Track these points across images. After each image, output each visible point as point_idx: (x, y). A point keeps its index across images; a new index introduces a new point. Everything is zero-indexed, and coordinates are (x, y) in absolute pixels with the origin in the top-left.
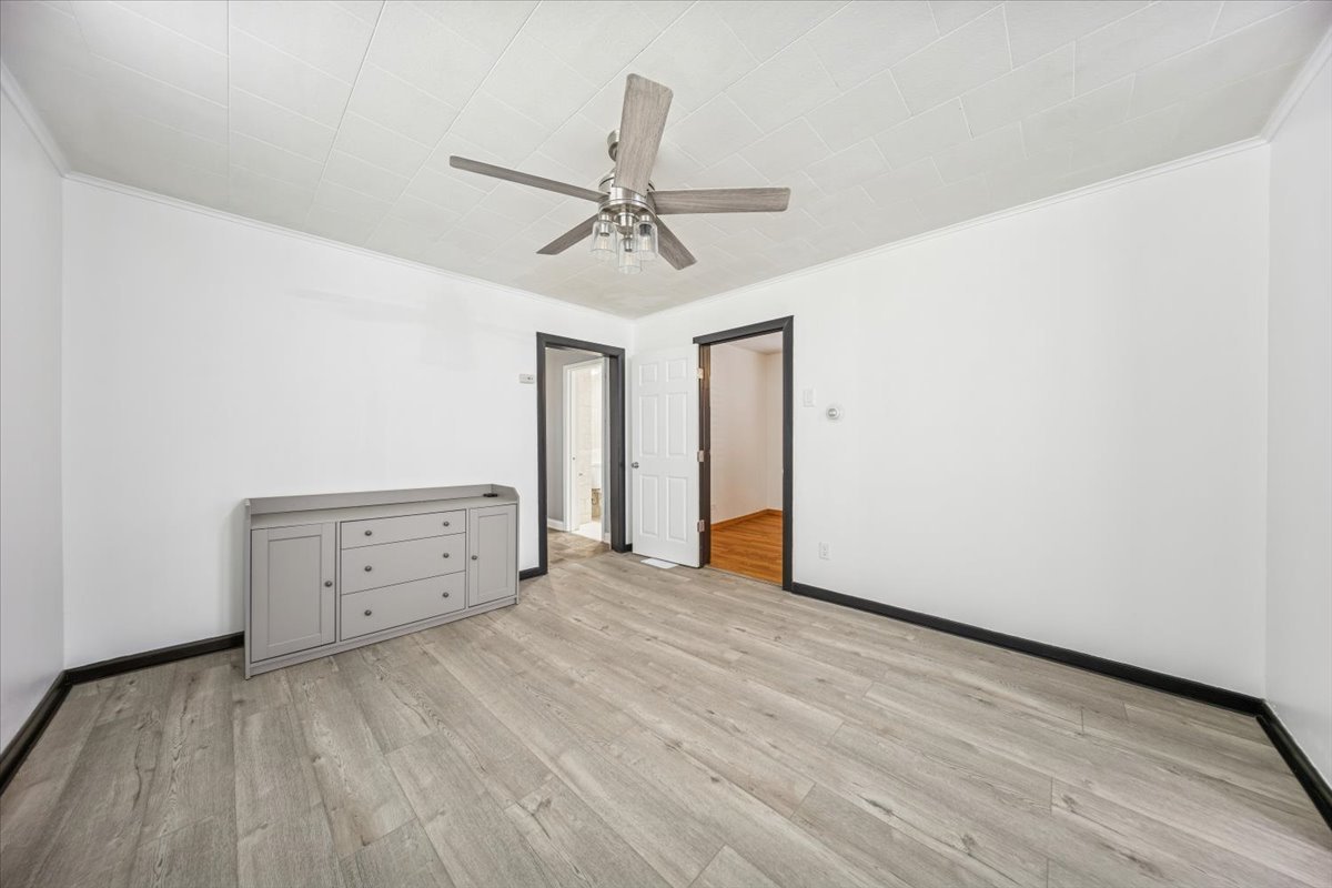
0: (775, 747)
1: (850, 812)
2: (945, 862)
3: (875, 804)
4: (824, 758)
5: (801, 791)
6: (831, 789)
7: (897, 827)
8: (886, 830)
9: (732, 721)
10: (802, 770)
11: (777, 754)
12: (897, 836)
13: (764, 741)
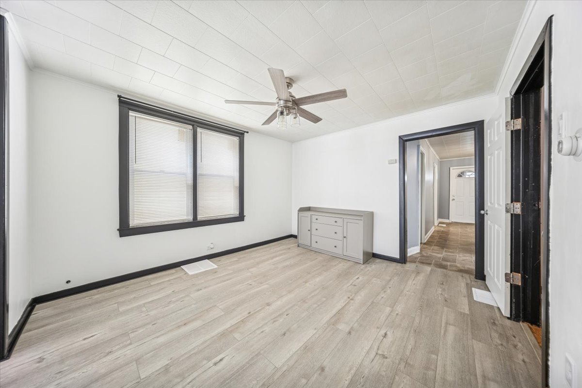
0: (262, 332)
1: (222, 349)
2: (186, 375)
3: (221, 360)
4: (252, 349)
5: (237, 335)
6: (234, 346)
7: (208, 364)
8: (209, 359)
9: (281, 321)
10: (247, 338)
11: (258, 332)
12: (205, 362)
13: (267, 329)
